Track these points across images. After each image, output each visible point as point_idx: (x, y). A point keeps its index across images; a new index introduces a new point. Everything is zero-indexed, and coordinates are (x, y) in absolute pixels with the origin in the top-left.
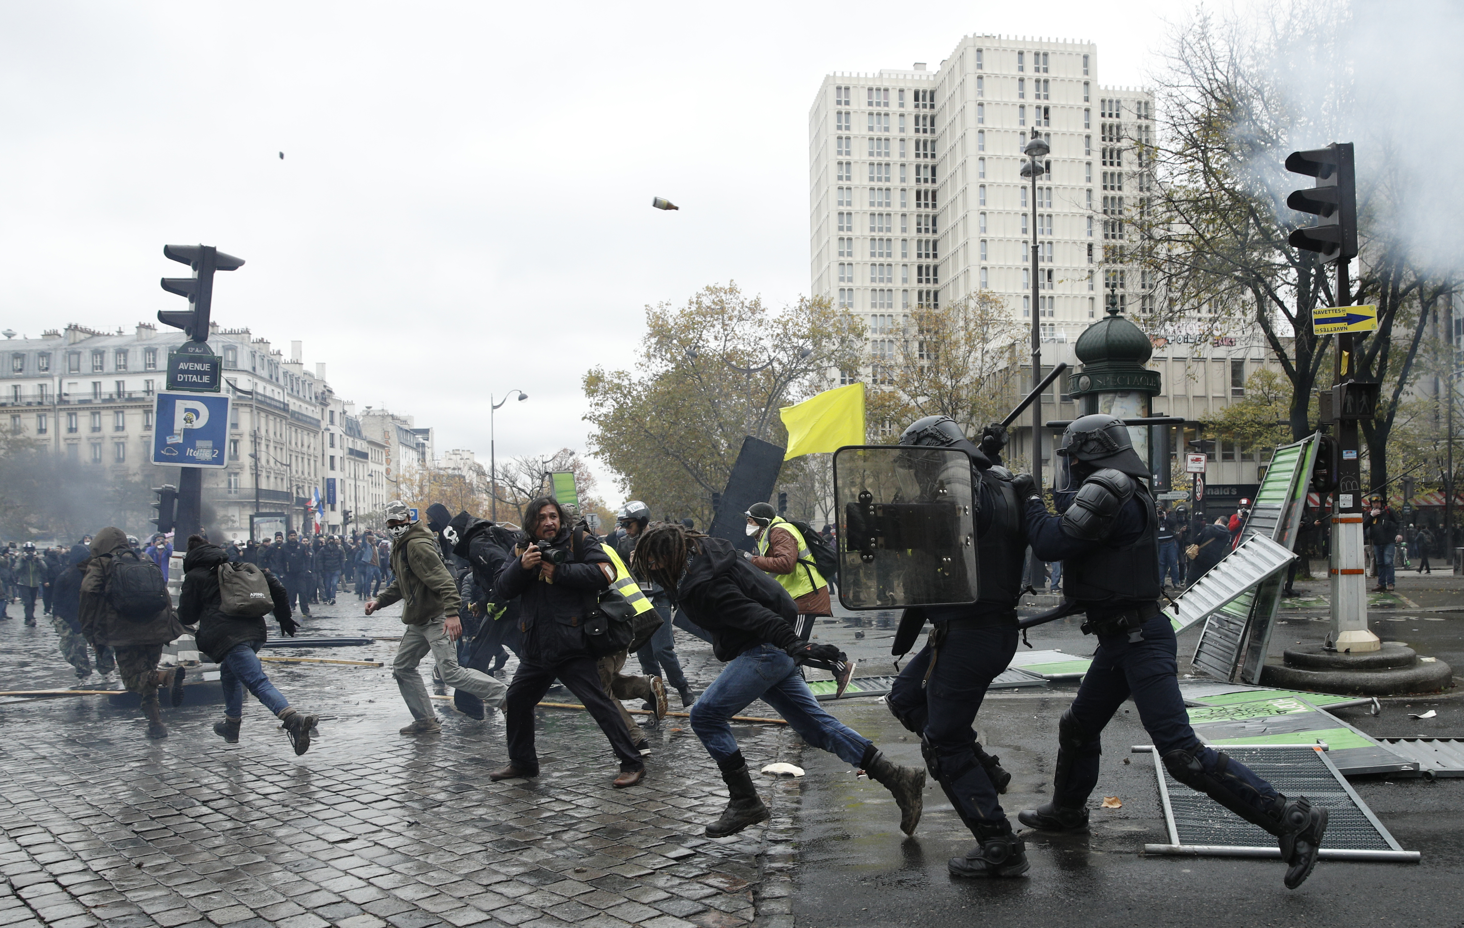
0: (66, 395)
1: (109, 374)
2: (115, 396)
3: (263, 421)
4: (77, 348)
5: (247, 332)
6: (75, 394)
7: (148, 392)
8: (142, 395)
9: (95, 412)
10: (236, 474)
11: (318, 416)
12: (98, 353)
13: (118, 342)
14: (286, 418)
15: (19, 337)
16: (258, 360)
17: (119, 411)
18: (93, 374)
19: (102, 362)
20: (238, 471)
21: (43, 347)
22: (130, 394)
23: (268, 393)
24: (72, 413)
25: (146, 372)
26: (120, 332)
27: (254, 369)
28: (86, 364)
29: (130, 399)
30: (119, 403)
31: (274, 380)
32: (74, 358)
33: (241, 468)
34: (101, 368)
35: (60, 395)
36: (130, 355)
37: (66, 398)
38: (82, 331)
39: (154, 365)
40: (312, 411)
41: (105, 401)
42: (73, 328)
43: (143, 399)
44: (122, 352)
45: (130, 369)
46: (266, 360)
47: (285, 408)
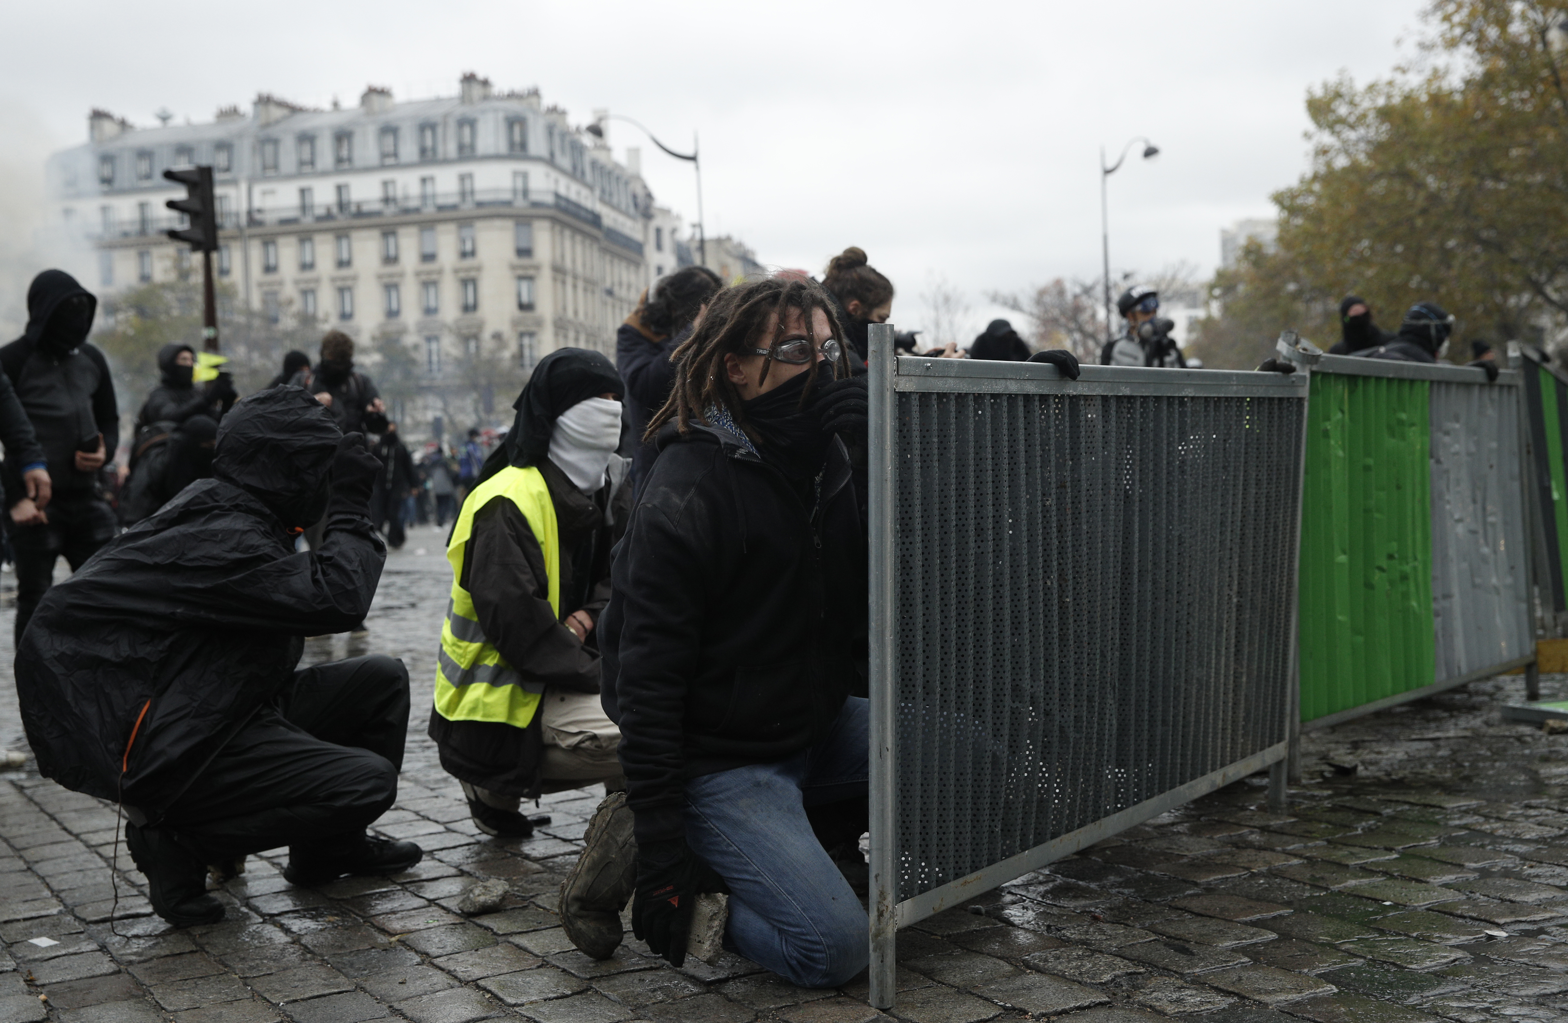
0: (260, 211)
1: (324, 174)
2: (335, 210)
3: (568, 244)
4: (274, 132)
5: (535, 93)
6: (273, 210)
7: (386, 200)
8: (377, 206)
9: (305, 237)
10: (532, 335)
11: (638, 236)
12: (307, 138)
13: (337, 120)
14: (595, 239)
15: (178, 120)
16: (557, 140)
17: (341, 234)
18: (299, 175)
19: (313, 153)
20: (533, 329)
21: (220, 133)
22: (359, 205)
23: (573, 196)
24: (268, 241)
25: (383, 167)
26: (336, 105)
27: (552, 155)
28: (288, 158)
29: (360, 214)
30: (342, 221)
31: (579, 174)
32: (269, 149)
33: (539, 323)
34: (312, 163)
35: (250, 213)
36: (357, 140)
37: (258, 217)
38: (281, 104)
39: (396, 155)
40: (630, 228)
41: (319, 219)
42: (264, 101)
43: (378, 214)
44: (342, 136)
45: (358, 162)
46: (568, 139)
47: (595, 220)
